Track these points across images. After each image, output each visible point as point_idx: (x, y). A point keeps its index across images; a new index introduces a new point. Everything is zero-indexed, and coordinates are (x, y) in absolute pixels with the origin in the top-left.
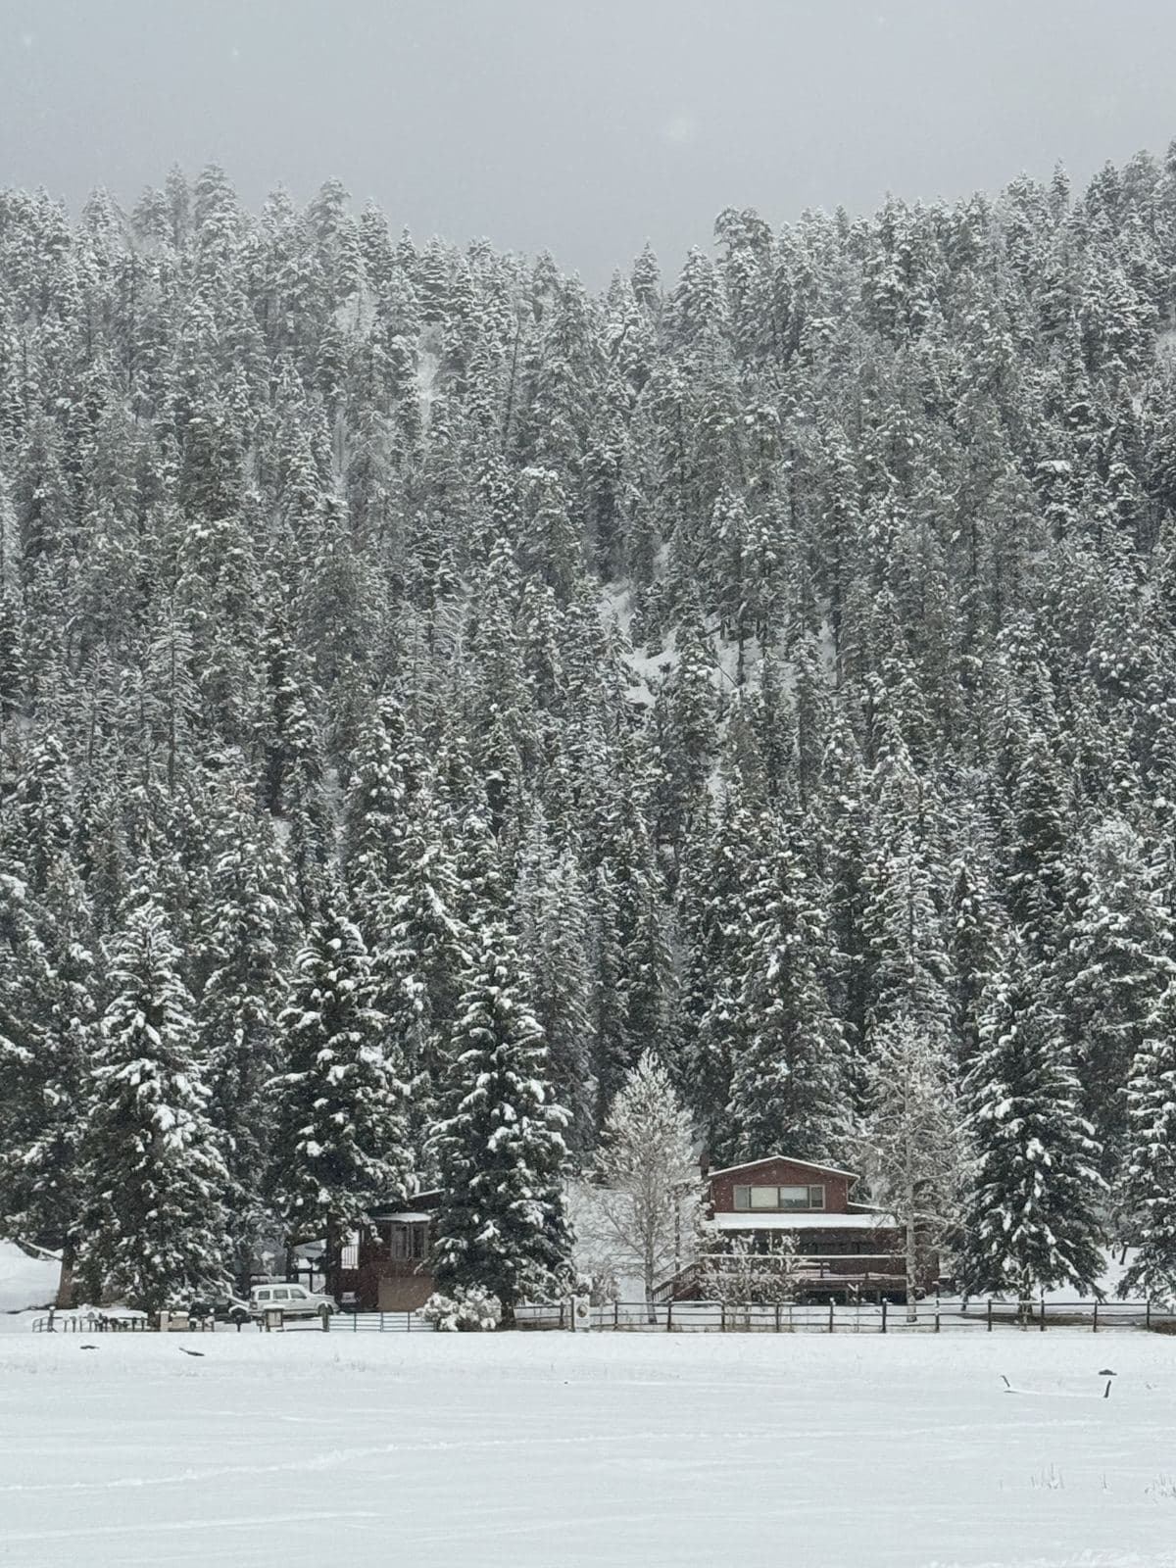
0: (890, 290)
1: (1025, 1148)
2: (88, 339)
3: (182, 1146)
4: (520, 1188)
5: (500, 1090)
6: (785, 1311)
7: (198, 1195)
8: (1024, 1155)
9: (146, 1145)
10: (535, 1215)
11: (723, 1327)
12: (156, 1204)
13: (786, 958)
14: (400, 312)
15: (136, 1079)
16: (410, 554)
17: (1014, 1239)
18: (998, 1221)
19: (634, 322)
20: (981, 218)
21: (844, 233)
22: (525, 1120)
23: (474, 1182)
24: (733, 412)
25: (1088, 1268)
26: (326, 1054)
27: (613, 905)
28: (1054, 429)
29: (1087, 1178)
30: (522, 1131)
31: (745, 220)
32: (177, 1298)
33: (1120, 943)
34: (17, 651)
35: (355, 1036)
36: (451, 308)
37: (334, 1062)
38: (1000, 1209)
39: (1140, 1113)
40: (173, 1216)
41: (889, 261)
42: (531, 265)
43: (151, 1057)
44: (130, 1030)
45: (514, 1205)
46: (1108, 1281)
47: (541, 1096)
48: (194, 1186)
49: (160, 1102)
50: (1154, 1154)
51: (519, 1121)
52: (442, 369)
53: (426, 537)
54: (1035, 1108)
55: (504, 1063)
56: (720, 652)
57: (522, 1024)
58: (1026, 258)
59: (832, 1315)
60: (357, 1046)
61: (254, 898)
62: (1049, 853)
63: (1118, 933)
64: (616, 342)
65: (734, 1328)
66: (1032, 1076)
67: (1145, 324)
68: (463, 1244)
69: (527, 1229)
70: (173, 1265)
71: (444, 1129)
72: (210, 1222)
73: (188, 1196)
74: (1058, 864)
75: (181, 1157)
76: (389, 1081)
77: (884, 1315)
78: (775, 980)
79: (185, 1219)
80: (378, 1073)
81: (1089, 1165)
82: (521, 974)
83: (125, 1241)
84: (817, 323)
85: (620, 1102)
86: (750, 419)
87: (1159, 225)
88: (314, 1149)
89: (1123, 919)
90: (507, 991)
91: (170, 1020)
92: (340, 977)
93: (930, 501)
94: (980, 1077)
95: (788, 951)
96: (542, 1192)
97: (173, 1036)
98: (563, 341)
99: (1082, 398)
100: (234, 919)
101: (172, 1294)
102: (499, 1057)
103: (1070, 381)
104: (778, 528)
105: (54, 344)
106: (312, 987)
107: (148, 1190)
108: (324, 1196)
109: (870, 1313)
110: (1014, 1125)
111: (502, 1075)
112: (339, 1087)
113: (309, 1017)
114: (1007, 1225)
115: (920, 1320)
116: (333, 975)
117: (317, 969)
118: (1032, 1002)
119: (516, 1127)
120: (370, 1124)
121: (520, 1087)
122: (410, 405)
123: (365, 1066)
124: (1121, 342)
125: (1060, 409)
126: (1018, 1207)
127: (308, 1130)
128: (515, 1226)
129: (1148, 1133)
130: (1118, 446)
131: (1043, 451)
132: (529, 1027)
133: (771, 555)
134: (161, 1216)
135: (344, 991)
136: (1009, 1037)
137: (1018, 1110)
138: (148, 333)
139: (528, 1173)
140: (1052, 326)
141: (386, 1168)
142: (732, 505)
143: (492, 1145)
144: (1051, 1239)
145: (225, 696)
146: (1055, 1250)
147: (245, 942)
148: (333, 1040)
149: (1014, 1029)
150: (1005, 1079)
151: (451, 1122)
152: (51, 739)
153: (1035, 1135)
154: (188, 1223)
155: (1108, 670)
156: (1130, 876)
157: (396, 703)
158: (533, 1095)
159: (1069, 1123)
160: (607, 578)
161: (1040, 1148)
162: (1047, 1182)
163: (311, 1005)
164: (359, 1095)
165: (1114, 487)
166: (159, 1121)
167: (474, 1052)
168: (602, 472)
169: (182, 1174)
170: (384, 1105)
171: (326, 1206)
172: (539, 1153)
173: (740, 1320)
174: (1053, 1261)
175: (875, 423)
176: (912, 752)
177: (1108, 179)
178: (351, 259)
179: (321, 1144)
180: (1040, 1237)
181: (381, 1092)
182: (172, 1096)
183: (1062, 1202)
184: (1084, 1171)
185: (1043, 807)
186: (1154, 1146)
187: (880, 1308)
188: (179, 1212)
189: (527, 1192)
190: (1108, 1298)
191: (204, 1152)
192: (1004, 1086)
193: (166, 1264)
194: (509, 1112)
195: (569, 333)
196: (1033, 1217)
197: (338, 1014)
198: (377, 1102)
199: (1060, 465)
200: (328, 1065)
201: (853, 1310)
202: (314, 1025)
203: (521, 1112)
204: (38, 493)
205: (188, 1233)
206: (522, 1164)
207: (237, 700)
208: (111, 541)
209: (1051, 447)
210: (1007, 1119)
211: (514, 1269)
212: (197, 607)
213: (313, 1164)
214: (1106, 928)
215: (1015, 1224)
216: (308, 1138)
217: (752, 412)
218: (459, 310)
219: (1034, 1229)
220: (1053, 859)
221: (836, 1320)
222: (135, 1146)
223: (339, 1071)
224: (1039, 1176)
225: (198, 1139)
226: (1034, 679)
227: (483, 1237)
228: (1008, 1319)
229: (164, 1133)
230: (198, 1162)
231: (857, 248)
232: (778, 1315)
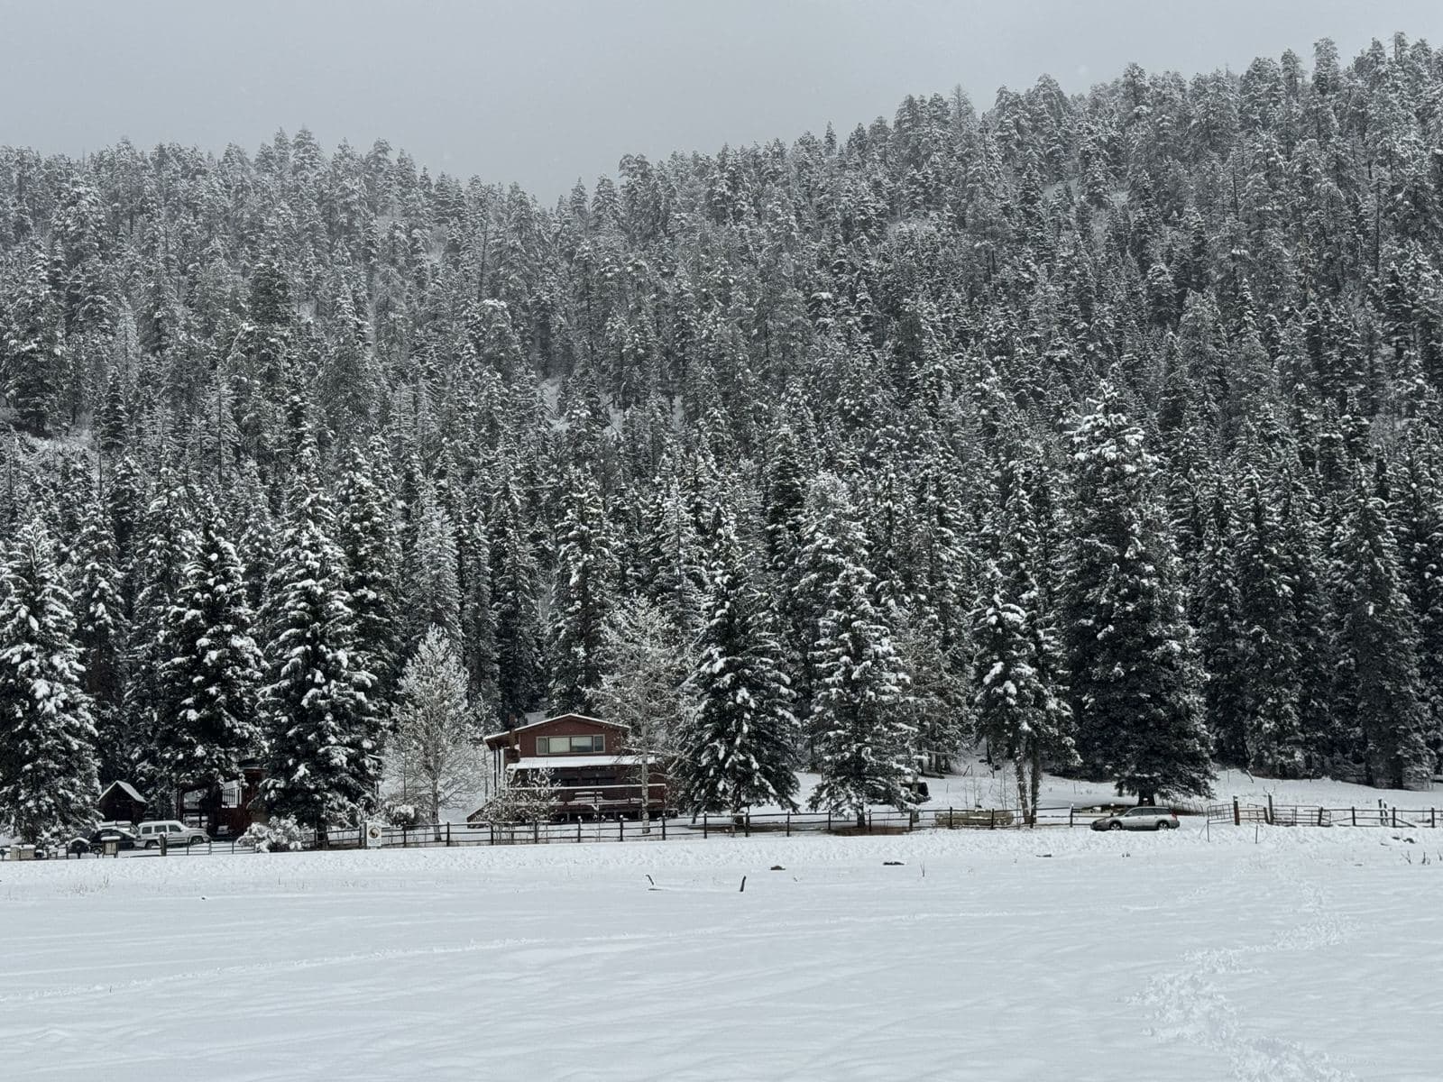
0: (723, 195)
1: (735, 695)
2: (210, 227)
3: (54, 711)
4: (327, 736)
5: (313, 659)
6: (542, 828)
7: (69, 752)
8: (734, 701)
9: (24, 712)
10: (340, 757)
11: (492, 842)
12: (31, 759)
13: (585, 571)
14: (417, 214)
15: (17, 659)
16: (411, 356)
17: (727, 766)
18: (714, 750)
19: (568, 222)
20: (781, 154)
21: (696, 164)
22: (333, 682)
23: (291, 733)
24: (620, 265)
25: (784, 786)
26: (204, 641)
27: (486, 549)
28: (823, 275)
29: (783, 717)
30: (329, 691)
31: (638, 162)
32: (47, 835)
33: (830, 558)
34: (121, 407)
35: (228, 628)
36: (453, 214)
37: (211, 647)
38: (716, 743)
39: (824, 665)
40: (45, 768)
41: (722, 178)
42: (507, 191)
43: (32, 641)
44: (15, 621)
45: (321, 750)
46: (801, 798)
47: (345, 663)
48: (66, 743)
49: (39, 676)
50: (834, 697)
51: (327, 683)
52: (447, 251)
53: (422, 345)
54: (743, 665)
55: (317, 639)
56: (613, 416)
57: (333, 607)
58: (809, 181)
59: (580, 829)
60: (229, 635)
61: (177, 532)
62: (793, 510)
63: (827, 551)
64: (557, 235)
65: (500, 842)
66: (741, 640)
67: (879, 215)
68: (281, 784)
69: (334, 770)
70: (45, 808)
71: (269, 692)
72: (82, 773)
73: (61, 751)
74: (799, 517)
75: (53, 720)
76: (258, 662)
77: (622, 828)
78: (577, 586)
79: (58, 771)
80: (246, 655)
81: (785, 707)
82: (333, 568)
83: (5, 789)
84: (677, 216)
85: (410, 668)
86: (630, 269)
87: (890, 159)
88: (193, 715)
89: (832, 541)
90: (321, 582)
91: (51, 613)
92: (216, 583)
93: (739, 312)
94: (702, 642)
95: (584, 566)
96: (347, 739)
97: (51, 624)
98: (519, 229)
99: (840, 256)
100: (160, 549)
101: (44, 832)
102: (314, 633)
103: (834, 248)
104: (646, 333)
105: (188, 231)
106: (194, 591)
107: (25, 748)
108: (200, 751)
109: (611, 828)
110: (727, 678)
111: (315, 649)
112: (212, 667)
113: (191, 614)
114: (721, 756)
115: (653, 831)
116: (211, 582)
117: (202, 577)
118: (742, 583)
119: (325, 688)
120: (238, 695)
121: (329, 656)
122: (421, 270)
123: (235, 651)
124: (866, 225)
125: (827, 264)
126: (731, 743)
127: (188, 701)
128: (322, 767)
129: (828, 680)
130: (862, 282)
131: (816, 287)
132: (337, 609)
133: (641, 351)
134: (36, 769)
135: (219, 593)
136: (724, 611)
137: (729, 667)
138: (252, 225)
139: (333, 724)
140: (824, 217)
141: (251, 728)
142: (617, 322)
143: (305, 702)
144: (755, 765)
145: (259, 433)
146: (758, 774)
147: (170, 564)
148: (211, 631)
149: (727, 604)
150: (719, 643)
151: (276, 686)
152: (127, 458)
153: (744, 685)
154: (60, 773)
155: (850, 411)
156: (837, 510)
157: (381, 440)
158: (339, 663)
159: (769, 675)
160: (547, 375)
161: (747, 695)
162: (753, 721)
163: (196, 605)
164: (229, 673)
165: (859, 308)
166: (35, 691)
167: (293, 631)
168: (542, 309)
169: (55, 734)
170: (252, 680)
171: (202, 759)
172: (345, 709)
173: (504, 836)
174: (756, 783)
175: (709, 269)
176: (717, 460)
177: (860, 133)
178: (390, 186)
179: (198, 711)
180: (747, 763)
181: (249, 670)
182: (49, 672)
183: (765, 737)
184: (780, 712)
185: (789, 478)
186: (834, 690)
187: (618, 825)
188: (52, 765)
189: (332, 739)
190: (801, 810)
191: (76, 716)
192: (720, 649)
193: (39, 807)
194: (319, 677)
195: (523, 224)
196: (742, 748)
197: (216, 611)
198: (245, 678)
199: (825, 295)
200: (205, 650)
201: (595, 826)
202: (195, 618)
203: (329, 676)
204: (157, 315)
205: (61, 781)
206: (329, 717)
207: (267, 435)
208: (189, 335)
209: (820, 284)
210: (722, 673)
211: (322, 802)
212: (240, 375)
213: (193, 727)
214: (819, 549)
215: (727, 755)
216: (188, 707)
217: (631, 264)
218: (458, 215)
219: (742, 758)
220: (797, 513)
221: (583, 833)
222: (15, 713)
223: (213, 655)
224: (747, 716)
225: (70, 707)
226: (802, 417)
227: (296, 777)
228: (720, 829)
229: (38, 701)
230: (69, 724)
231: (702, 171)
232: (536, 831)
